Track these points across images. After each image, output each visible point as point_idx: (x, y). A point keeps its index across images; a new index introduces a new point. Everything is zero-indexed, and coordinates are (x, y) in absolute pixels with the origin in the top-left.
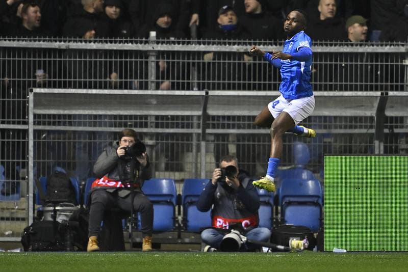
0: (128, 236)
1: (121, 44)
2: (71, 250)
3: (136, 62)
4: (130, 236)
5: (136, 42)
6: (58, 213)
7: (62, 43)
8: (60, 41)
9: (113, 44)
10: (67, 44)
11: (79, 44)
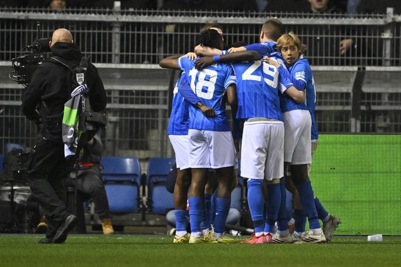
0: (90, 218)
1: (84, 15)
2: (28, 233)
3: (99, 34)
4: (92, 217)
5: (100, 13)
6: (16, 193)
7: (21, 13)
8: (19, 11)
9: (75, 15)
10: (26, 14)
11: (39, 14)
